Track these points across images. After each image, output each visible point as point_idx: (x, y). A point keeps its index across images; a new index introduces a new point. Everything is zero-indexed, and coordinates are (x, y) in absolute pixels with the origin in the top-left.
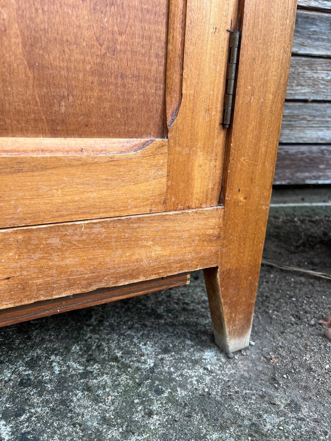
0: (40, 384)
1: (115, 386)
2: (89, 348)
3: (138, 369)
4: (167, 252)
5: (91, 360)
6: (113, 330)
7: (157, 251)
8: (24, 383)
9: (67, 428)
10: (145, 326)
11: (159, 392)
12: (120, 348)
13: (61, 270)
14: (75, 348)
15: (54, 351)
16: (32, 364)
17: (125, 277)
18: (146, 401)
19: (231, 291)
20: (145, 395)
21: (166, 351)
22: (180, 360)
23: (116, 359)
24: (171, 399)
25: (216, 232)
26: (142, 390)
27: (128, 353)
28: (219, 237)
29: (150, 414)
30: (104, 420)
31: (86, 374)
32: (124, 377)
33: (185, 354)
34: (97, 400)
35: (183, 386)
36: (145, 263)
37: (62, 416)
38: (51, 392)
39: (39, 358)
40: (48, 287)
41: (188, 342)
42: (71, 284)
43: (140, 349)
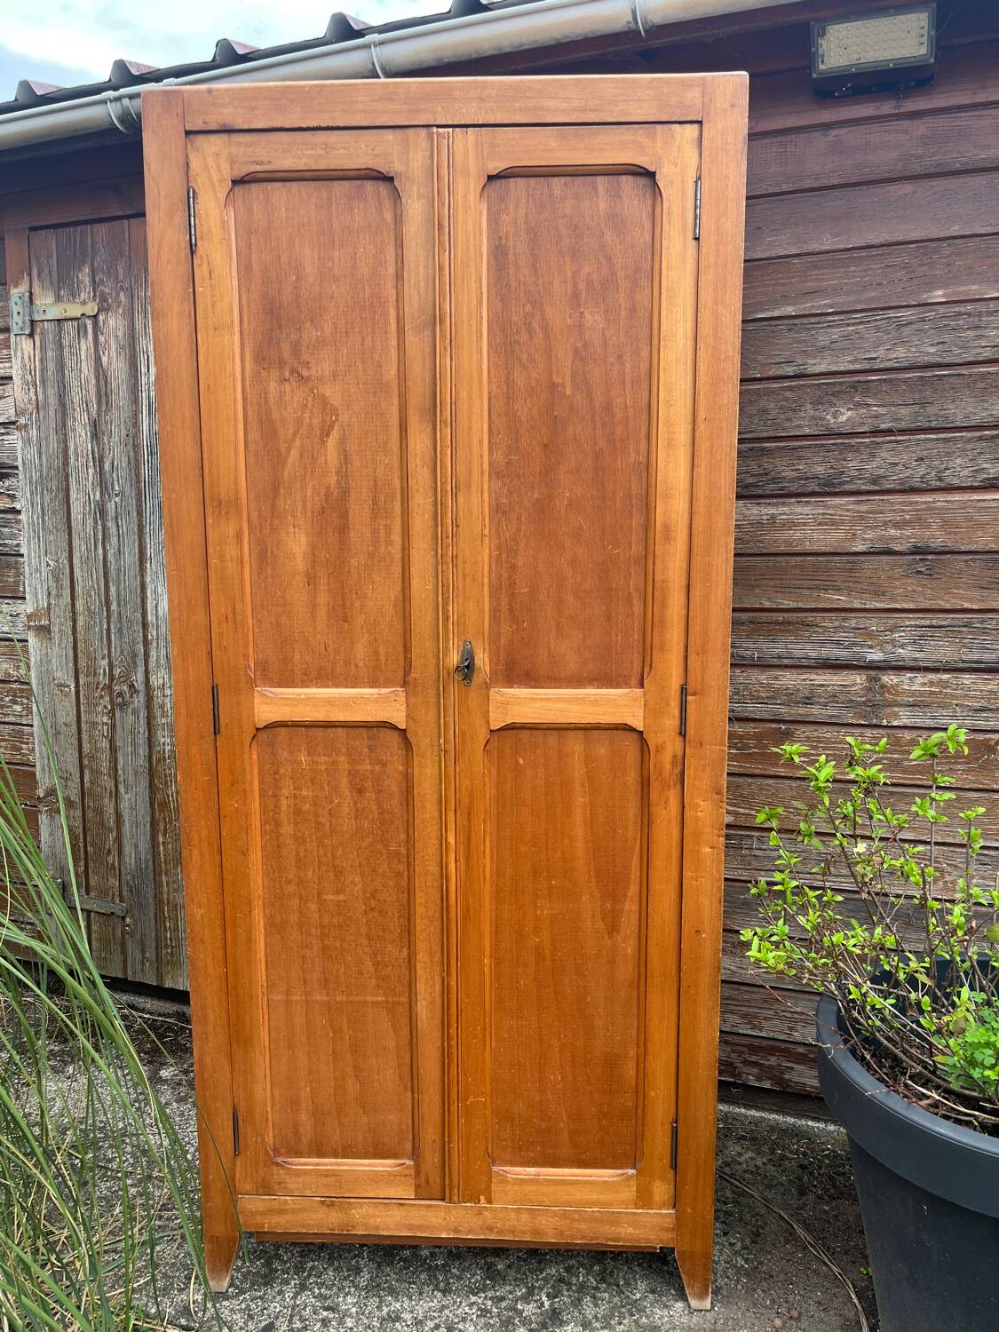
0: (569, 1284)
1: (609, 1302)
2: (604, 1272)
3: (628, 1297)
4: (637, 1232)
5: (603, 1280)
6: (627, 1262)
7: (631, 1230)
8: (561, 1280)
9: (576, 1314)
10: (651, 1267)
11: (632, 1315)
12: (624, 1279)
13: (579, 1230)
14: (596, 1268)
15: (582, 1265)
16: (568, 1270)
17: (611, 1240)
18: (622, 1316)
19: (688, 1265)
20: (624, 1313)
21: (653, 1292)
22: (657, 1302)
23: (618, 1286)
24: (636, 1322)
25: (671, 1226)
26: (623, 1310)
27: (627, 1284)
28: (673, 1229)
29: (620, 1324)
30: (596, 1317)
31: (596, 1288)
32: (617, 1298)
33: (664, 1298)
34: (596, 1305)
35: (647, 1317)
36: (623, 1235)
37: (576, 1307)
38: (574, 1292)
39: (573, 1267)
40: (572, 1237)
41: (673, 1291)
42: (583, 1238)
43: (637, 1283)
